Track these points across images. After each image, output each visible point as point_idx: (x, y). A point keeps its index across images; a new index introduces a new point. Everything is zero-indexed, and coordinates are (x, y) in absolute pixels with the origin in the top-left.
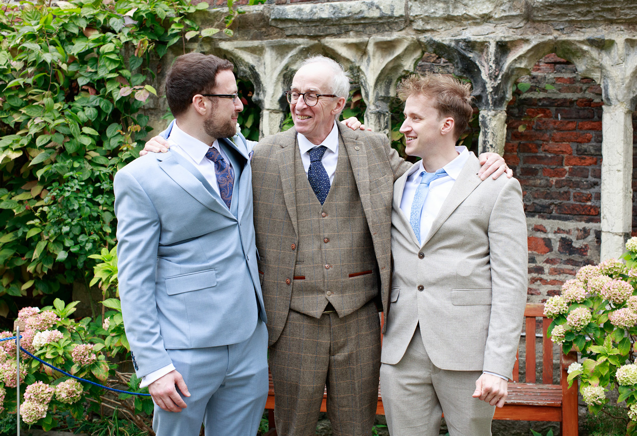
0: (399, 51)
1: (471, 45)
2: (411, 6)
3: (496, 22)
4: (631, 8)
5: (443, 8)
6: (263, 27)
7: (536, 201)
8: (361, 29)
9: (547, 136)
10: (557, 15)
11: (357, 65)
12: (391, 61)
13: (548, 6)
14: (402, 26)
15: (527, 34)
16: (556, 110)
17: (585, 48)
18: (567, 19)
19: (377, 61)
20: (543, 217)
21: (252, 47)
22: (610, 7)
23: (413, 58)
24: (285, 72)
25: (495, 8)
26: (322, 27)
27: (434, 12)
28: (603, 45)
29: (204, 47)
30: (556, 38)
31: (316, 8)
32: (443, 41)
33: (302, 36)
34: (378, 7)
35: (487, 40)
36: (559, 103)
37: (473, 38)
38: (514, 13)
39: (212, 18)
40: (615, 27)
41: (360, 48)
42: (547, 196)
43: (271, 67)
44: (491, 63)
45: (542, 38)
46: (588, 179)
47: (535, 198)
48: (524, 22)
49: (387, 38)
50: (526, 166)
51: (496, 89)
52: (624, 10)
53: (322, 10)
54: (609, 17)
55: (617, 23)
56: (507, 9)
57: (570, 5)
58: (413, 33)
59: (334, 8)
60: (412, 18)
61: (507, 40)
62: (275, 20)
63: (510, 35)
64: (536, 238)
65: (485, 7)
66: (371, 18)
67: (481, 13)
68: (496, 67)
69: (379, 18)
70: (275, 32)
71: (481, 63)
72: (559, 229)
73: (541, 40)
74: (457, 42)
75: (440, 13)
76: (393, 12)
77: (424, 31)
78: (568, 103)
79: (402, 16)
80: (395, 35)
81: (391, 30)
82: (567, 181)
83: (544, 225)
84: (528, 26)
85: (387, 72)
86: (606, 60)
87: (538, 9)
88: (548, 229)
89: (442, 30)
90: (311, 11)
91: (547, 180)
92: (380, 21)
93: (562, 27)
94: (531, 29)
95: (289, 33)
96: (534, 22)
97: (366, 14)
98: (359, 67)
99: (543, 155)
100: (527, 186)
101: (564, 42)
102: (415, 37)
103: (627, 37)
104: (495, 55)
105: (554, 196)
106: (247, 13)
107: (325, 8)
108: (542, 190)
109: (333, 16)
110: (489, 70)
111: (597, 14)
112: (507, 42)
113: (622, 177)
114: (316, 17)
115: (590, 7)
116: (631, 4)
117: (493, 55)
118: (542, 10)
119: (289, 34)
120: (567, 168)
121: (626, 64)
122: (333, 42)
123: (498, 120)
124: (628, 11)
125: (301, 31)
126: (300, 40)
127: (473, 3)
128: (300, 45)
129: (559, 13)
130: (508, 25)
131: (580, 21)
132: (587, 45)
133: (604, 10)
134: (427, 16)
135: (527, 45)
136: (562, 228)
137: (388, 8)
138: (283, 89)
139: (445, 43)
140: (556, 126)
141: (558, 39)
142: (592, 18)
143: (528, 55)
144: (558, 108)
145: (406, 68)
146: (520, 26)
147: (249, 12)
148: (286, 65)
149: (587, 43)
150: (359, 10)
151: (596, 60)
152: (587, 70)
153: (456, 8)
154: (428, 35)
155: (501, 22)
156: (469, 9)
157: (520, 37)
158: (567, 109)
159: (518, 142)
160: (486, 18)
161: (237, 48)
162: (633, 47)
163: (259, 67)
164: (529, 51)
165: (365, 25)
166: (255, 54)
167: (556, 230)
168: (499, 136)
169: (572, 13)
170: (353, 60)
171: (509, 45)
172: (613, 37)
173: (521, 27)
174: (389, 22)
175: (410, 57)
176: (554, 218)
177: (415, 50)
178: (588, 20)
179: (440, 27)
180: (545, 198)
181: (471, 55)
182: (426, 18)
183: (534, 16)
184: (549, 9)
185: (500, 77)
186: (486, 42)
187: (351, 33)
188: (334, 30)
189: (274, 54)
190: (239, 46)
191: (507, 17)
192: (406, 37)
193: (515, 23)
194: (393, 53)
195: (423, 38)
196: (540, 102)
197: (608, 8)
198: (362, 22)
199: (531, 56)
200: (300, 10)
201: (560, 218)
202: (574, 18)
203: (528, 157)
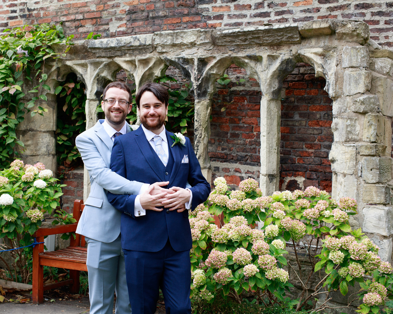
0: (151, 65)
1: (187, 61)
2: (155, 38)
3: (199, 47)
4: (269, 36)
5: (171, 39)
6: (85, 52)
7: (238, 154)
8: (132, 53)
9: (244, 113)
10: (229, 42)
11: (132, 73)
12: (147, 71)
13: (223, 36)
14: (151, 50)
15: (214, 53)
16: (249, 97)
17: (246, 61)
18: (235, 44)
19: (140, 71)
20: (241, 163)
21: (81, 64)
22: (256, 36)
23: (160, 68)
24: (97, 77)
25: (197, 38)
26: (113, 52)
27: (166, 42)
28: (258, 59)
29: (59, 64)
30: (230, 55)
31: (109, 41)
32: (171, 58)
33: (104, 57)
34: (139, 40)
35: (193, 57)
36: (251, 93)
37: (186, 57)
38: (207, 41)
39: (61, 48)
40: (263, 48)
41: (132, 62)
42: (244, 150)
43: (91, 75)
44: (195, 72)
45: (222, 55)
47: (238, 152)
48: (213, 46)
49: (144, 57)
50: (233, 132)
51: (199, 87)
52: (265, 37)
53: (112, 42)
54: (258, 42)
55: (263, 45)
56: (203, 39)
57: (234, 36)
58: (157, 54)
59: (118, 41)
60: (155, 46)
61: (203, 57)
62: (90, 48)
63: (205, 54)
64: (236, 176)
65: (192, 38)
66: (135, 46)
67: (190, 41)
68: (198, 74)
69: (139, 46)
70: (91, 55)
71: (191, 71)
72: (248, 171)
73: (222, 57)
74: (179, 59)
75: (169, 42)
76: (146, 42)
77: (163, 53)
78: (255, 93)
79: (150, 45)
80: (148, 56)
81: (146, 52)
82: (255, 141)
83: (240, 168)
84: (215, 48)
85: (146, 77)
86: (259, 68)
87: (219, 39)
88: (242, 171)
89: (171, 52)
90: (107, 43)
91: (244, 140)
92: (140, 48)
93: (233, 49)
94: (217, 50)
95: (97, 55)
96: (218, 46)
97: (132, 44)
98: (133, 74)
99: (242, 125)
100: (233, 144)
101: (235, 57)
102: (158, 56)
103: (269, 54)
104: (198, 66)
105: (248, 151)
106: (76, 45)
107: (114, 41)
108: (241, 147)
109: (117, 45)
110: (195, 75)
111: (251, 41)
112: (204, 59)
113: (266, 140)
114: (108, 46)
115: (246, 37)
116: (268, 34)
117: (196, 66)
118: (220, 39)
119: (98, 56)
120: (255, 133)
121: (269, 70)
122: (119, 60)
123: (202, 105)
124: (267, 38)
125: (103, 54)
126: (104, 59)
127: (186, 36)
128: (104, 62)
129: (230, 40)
130: (204, 48)
131: (243, 45)
133: (254, 38)
134: (163, 44)
135: (215, 60)
136: (250, 170)
137: (144, 40)
138: (98, 88)
139: (172, 59)
140: (249, 108)
141: (231, 56)
142: (249, 43)
143: (217, 66)
144: (251, 96)
145: (156, 75)
146: (210, 48)
147: (78, 44)
148: (97, 74)
149: (247, 58)
150: (129, 42)
151: (253, 68)
152: (251, 74)
153: (177, 39)
154: (165, 55)
155: (201, 46)
156: (184, 39)
157: (210, 55)
158: (255, 97)
159: (229, 117)
160: (193, 44)
161: (74, 64)
162: (274, 60)
163: (85, 75)
164: (216, 64)
165: (133, 50)
166: (84, 67)
167: (246, 171)
168: (202, 115)
169: (237, 40)
170: (129, 70)
171: (206, 60)
172: (261, 54)
173: (211, 49)
174: (144, 48)
175: (158, 68)
176: (247, 164)
177: (160, 64)
178: (247, 44)
179: (170, 50)
180: (243, 152)
181: (186, 67)
182: (163, 45)
183: (217, 43)
184: (224, 38)
185: (200, 80)
186: (193, 59)
187: (127, 55)
188: (119, 53)
189: (92, 67)
190: (75, 63)
191: (203, 43)
192: (154, 56)
193: (208, 47)
194: (148, 66)
195: (163, 57)
196: (241, 92)
197: (256, 37)
198: (131, 48)
200: (102, 42)
201: (250, 164)
202: (239, 43)
203: (234, 126)
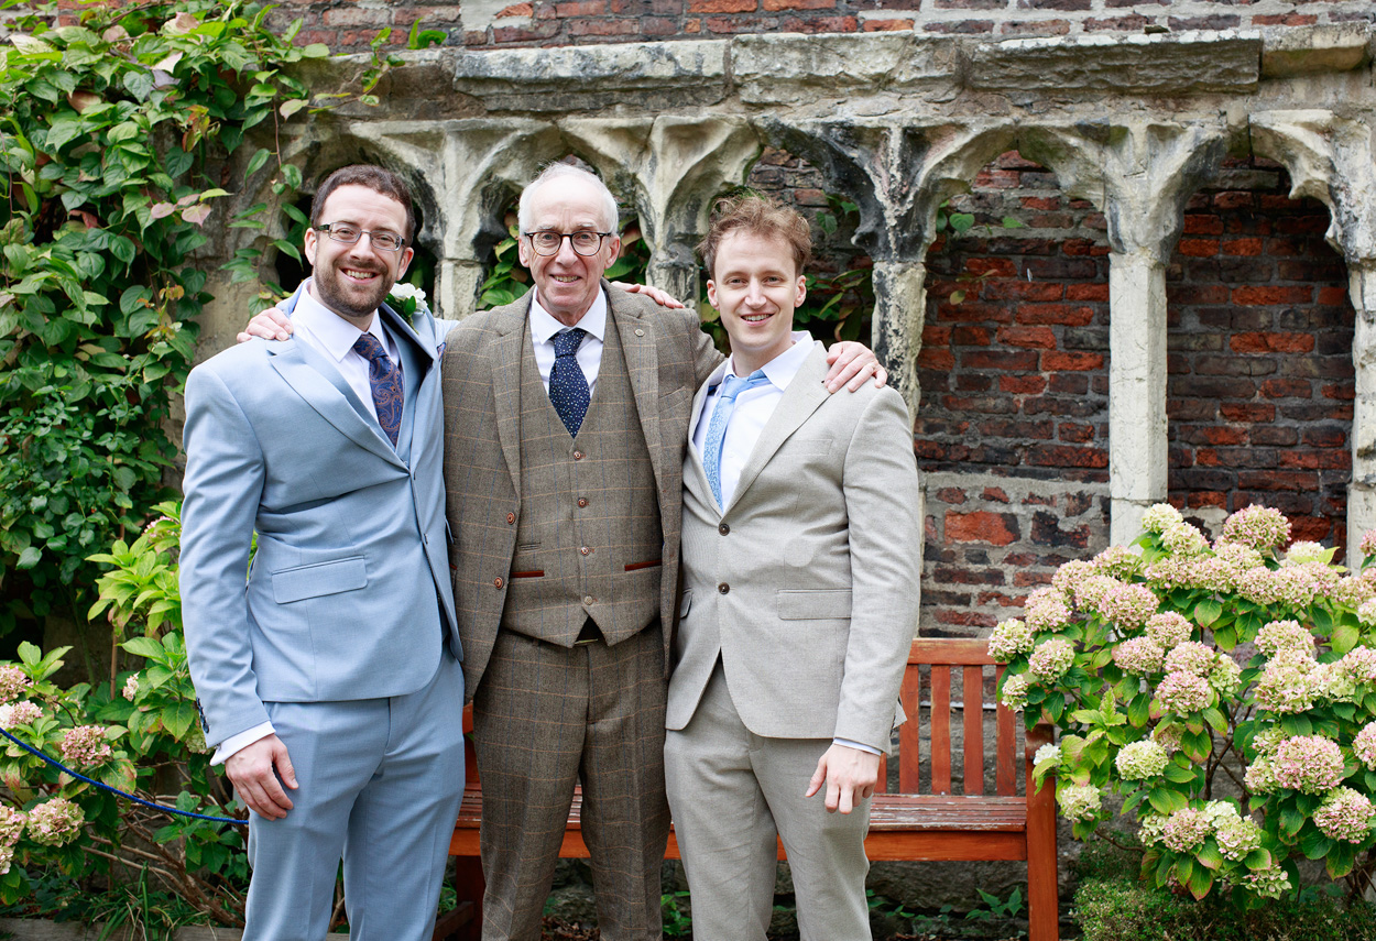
0: (713, 145)
1: (853, 134)
2: (737, 56)
3: (903, 90)
4: (1157, 67)
5: (799, 62)
6: (440, 93)
7: (988, 441)
8: (638, 101)
9: (1007, 312)
10: (1019, 79)
11: (631, 171)
12: (698, 164)
13: (1000, 59)
14: (720, 96)
15: (961, 114)
16: (1024, 261)
17: (1073, 141)
18: (1037, 85)
19: (669, 164)
20: (1001, 472)
21: (418, 133)
22: (1117, 63)
23: (741, 158)
24: (485, 184)
25: (900, 61)
26: (560, 95)
27: (782, 69)
28: (1108, 137)
29: (319, 131)
30: (1017, 122)
31: (547, 56)
32: (800, 125)
33: (519, 113)
34: (671, 58)
35: (886, 124)
36: (1029, 247)
37: (858, 121)
38: (936, 73)
39: (335, 73)
40: (1129, 102)
41: (637, 139)
42: (1007, 431)
43: (458, 174)
44: (893, 171)
45: (991, 121)
46: (1086, 397)
47: (985, 435)
48: (956, 90)
49: (689, 118)
50: (966, 371)
51: (904, 221)
52: (1143, 69)
53: (559, 61)
54: (1118, 84)
55: (1132, 95)
56: (922, 65)
57: (1042, 59)
58: (742, 109)
59: (583, 58)
60: (738, 81)
61: (924, 124)
62: (465, 79)
63: (929, 115)
64: (988, 514)
65: (880, 60)
66: (658, 79)
67: (872, 72)
68: (902, 178)
69: (674, 79)
70: (464, 103)
71: (873, 169)
72: (1032, 496)
73: (990, 126)
74: (828, 127)
75: (794, 71)
76: (700, 67)
77: (762, 106)
78: (1046, 249)
79: (718, 76)
80: (705, 114)
81: (698, 102)
82: (1046, 400)
83: (1003, 488)
84: (963, 97)
85: (690, 185)
86: (1112, 165)
87: (982, 66)
88: (1012, 496)
89: (798, 104)
90: (538, 63)
91: (1008, 399)
92: (676, 85)
93: (1028, 101)
94: (970, 105)
95: (492, 106)
96: (975, 90)
97: (648, 71)
98: (634, 175)
99: (999, 349)
100: (969, 411)
101: (1033, 129)
102: (744, 117)
103: (1152, 121)
104: (901, 155)
105: (1022, 432)
106: (407, 65)
107: (565, 58)
108: (999, 419)
109: (581, 74)
110: (890, 184)
111: (1093, 77)
112: (923, 129)
113: (1146, 392)
114: (547, 75)
115: (1080, 63)
116: (1157, 58)
117: (896, 154)
118: (989, 68)
119: (493, 108)
120: (1046, 375)
121: (1151, 173)
122: (583, 125)
123: (909, 281)
124: (1152, 73)
125: (518, 103)
126: (516, 121)
127: (857, 53)
128: (515, 129)
129: (1021, 74)
130: (926, 95)
131: (1062, 90)
132: (1076, 136)
133: (1106, 69)
134: (767, 76)
135: (962, 134)
136: (1038, 493)
137: (692, 58)
138: (482, 220)
139: (803, 129)
140: (1024, 294)
141: (1022, 124)
142: (1085, 84)
143: (965, 155)
144: (1028, 258)
145: (728, 179)
146: (948, 97)
147: (412, 63)
148: (487, 170)
149: (1077, 131)
150: (633, 63)
151: (1094, 166)
152: (1079, 184)
153: (823, 61)
154: (771, 113)
155: (912, 89)
156: (850, 63)
157: (948, 119)
158: (1044, 259)
159: (951, 323)
160: (883, 82)
161: (386, 135)
162: (1163, 140)
163: (431, 173)
164: (966, 147)
165: (645, 92)
166: (425, 147)
167: (1026, 497)
168: (911, 312)
169: (1047, 74)
170: (622, 161)
171: (928, 135)
172: (1125, 121)
173: (950, 101)
174: (692, 87)
175: (736, 156)
176: (1023, 474)
177: (745, 143)
178: (1077, 89)
179: (794, 98)
180: (1005, 435)
181: (854, 154)
182: (766, 81)
183: (975, 79)
184: (1003, 67)
185: (911, 198)
186: (884, 128)
187: (619, 108)
188: (584, 101)
189: (463, 147)
190: (390, 131)
191: (922, 80)
192: (727, 117)
193: (939, 92)
194: (702, 149)
195: (761, 119)
196: (993, 245)
197: (1114, 66)
198: (640, 86)
199: (970, 157)
200: (515, 60)
201: (1033, 475)
202: (1051, 84)
203: (971, 353)
